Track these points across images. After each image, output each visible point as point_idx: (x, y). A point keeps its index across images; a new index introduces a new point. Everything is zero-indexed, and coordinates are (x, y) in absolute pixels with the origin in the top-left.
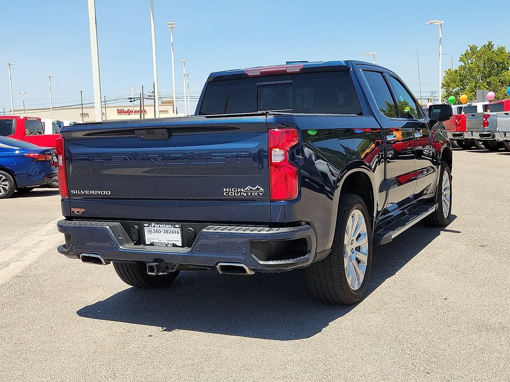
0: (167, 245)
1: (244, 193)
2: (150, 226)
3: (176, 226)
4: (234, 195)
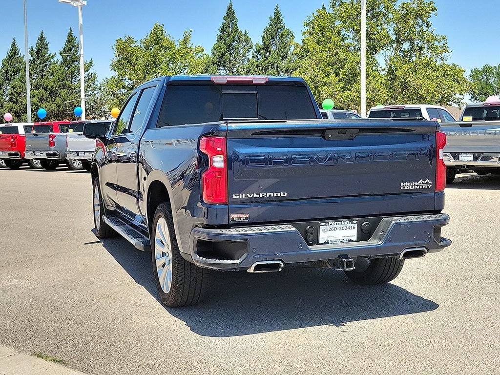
0: (342, 241)
1: (417, 186)
2: (327, 224)
3: (353, 222)
4: (409, 188)
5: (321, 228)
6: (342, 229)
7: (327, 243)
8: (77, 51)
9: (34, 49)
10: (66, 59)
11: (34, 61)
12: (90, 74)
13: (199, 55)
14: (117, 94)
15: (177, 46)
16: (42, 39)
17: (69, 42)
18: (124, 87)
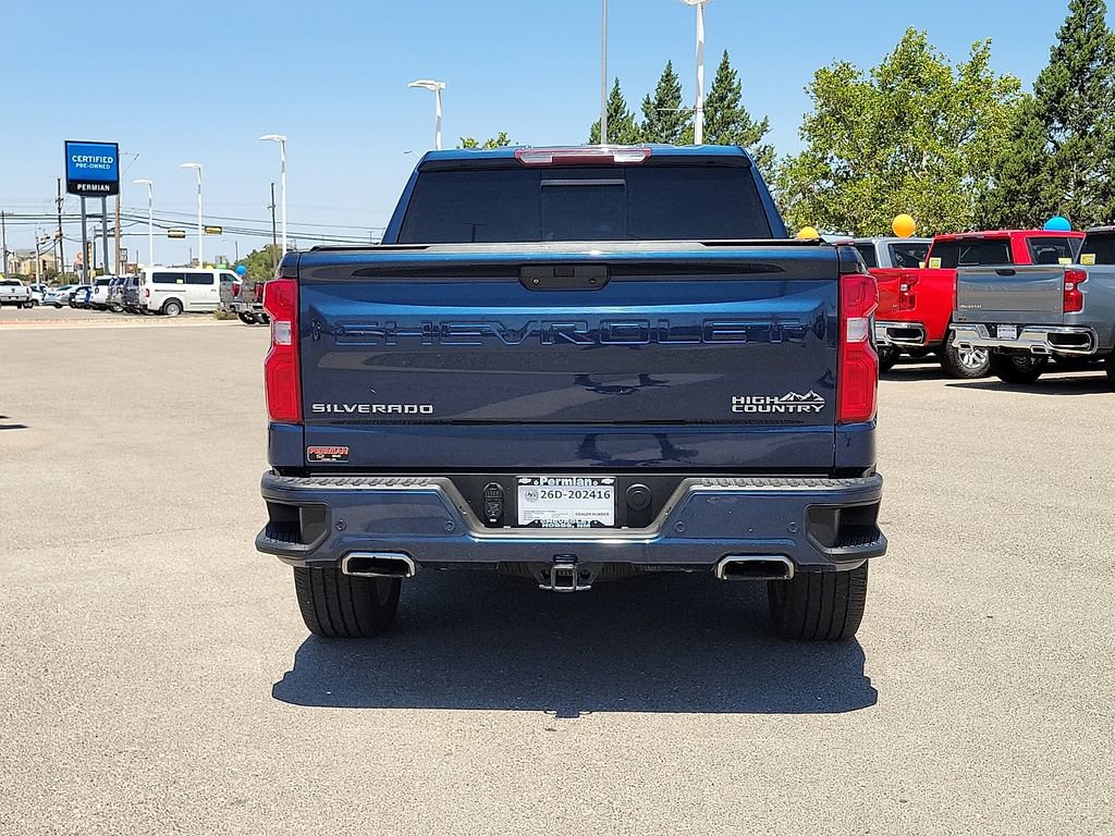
0: (575, 525)
1: (780, 406)
2: (536, 482)
3: (603, 481)
4: (755, 410)
5: (522, 492)
6: (577, 495)
7: (536, 525)
8: (736, 100)
9: (652, 100)
10: (712, 120)
11: (651, 123)
12: (762, 149)
13: (1007, 97)
14: (810, 191)
15: (957, 79)
16: (668, 78)
17: (720, 81)
18: (825, 176)
